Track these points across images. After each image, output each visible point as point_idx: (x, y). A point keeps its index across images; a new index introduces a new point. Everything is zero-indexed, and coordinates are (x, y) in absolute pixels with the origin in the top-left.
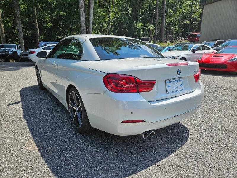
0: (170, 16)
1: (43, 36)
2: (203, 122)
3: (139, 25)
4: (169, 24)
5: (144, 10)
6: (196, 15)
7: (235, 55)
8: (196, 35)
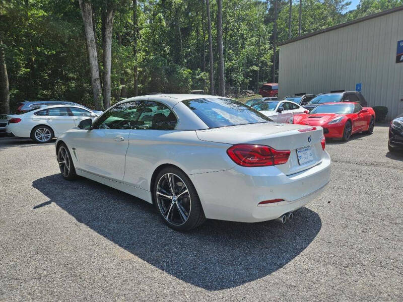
0: (231, 60)
1: (16, 91)
2: (329, 202)
3: (185, 72)
4: (230, 71)
5: (189, 50)
6: (266, 58)
7: (334, 115)
8: (271, 87)
